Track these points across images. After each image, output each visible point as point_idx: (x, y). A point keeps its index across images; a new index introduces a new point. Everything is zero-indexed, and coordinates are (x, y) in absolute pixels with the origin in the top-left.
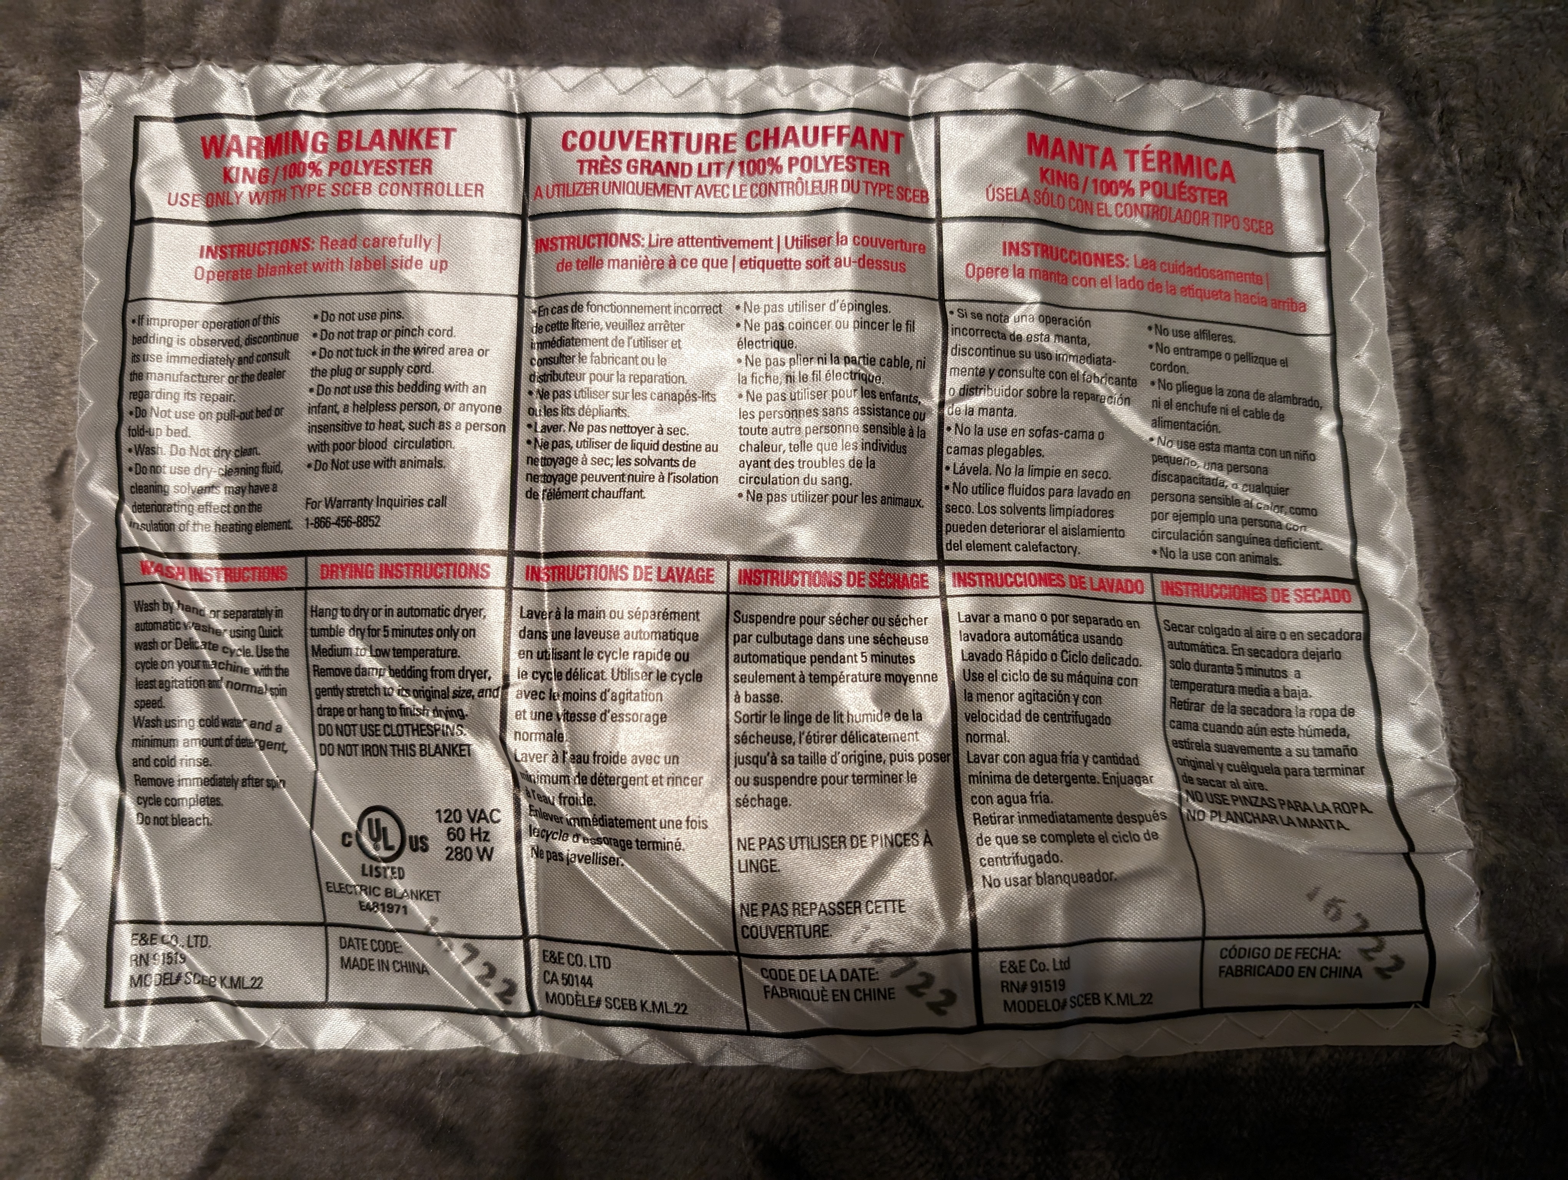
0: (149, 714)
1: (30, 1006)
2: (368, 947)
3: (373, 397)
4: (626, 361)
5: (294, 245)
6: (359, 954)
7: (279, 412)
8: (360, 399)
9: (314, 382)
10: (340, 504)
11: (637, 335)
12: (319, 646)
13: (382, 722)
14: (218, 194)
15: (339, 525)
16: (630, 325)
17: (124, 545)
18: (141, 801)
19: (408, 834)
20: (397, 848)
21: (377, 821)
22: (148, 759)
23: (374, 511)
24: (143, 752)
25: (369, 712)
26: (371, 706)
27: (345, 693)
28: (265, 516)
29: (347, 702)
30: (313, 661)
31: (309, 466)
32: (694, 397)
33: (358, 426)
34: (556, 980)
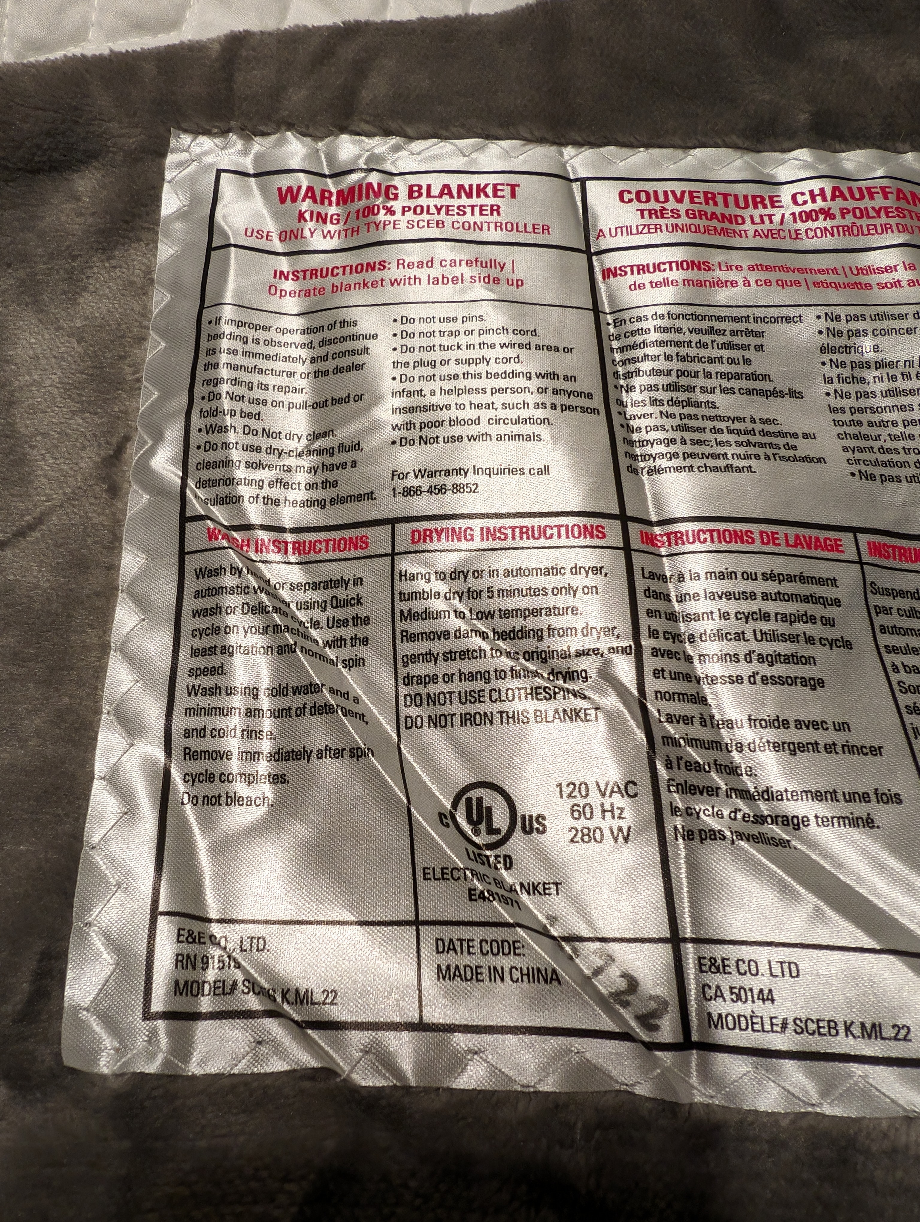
0: (207, 681)
1: (44, 1017)
2: (477, 950)
3: (461, 383)
4: (711, 360)
5: (371, 267)
6: (464, 960)
7: (359, 398)
8: (448, 385)
9: (397, 373)
10: (432, 474)
11: (720, 339)
12: (410, 611)
13: (487, 688)
14: (292, 231)
15: (431, 493)
16: (711, 331)
17: (189, 513)
18: (190, 778)
19: (520, 813)
20: (504, 831)
21: (480, 800)
22: (204, 729)
23: (471, 478)
24: (195, 722)
25: (471, 677)
26: (474, 670)
27: (441, 658)
28: (343, 490)
29: (442, 668)
30: (401, 626)
31: (394, 443)
32: (782, 395)
33: (448, 407)
34: (722, 996)
